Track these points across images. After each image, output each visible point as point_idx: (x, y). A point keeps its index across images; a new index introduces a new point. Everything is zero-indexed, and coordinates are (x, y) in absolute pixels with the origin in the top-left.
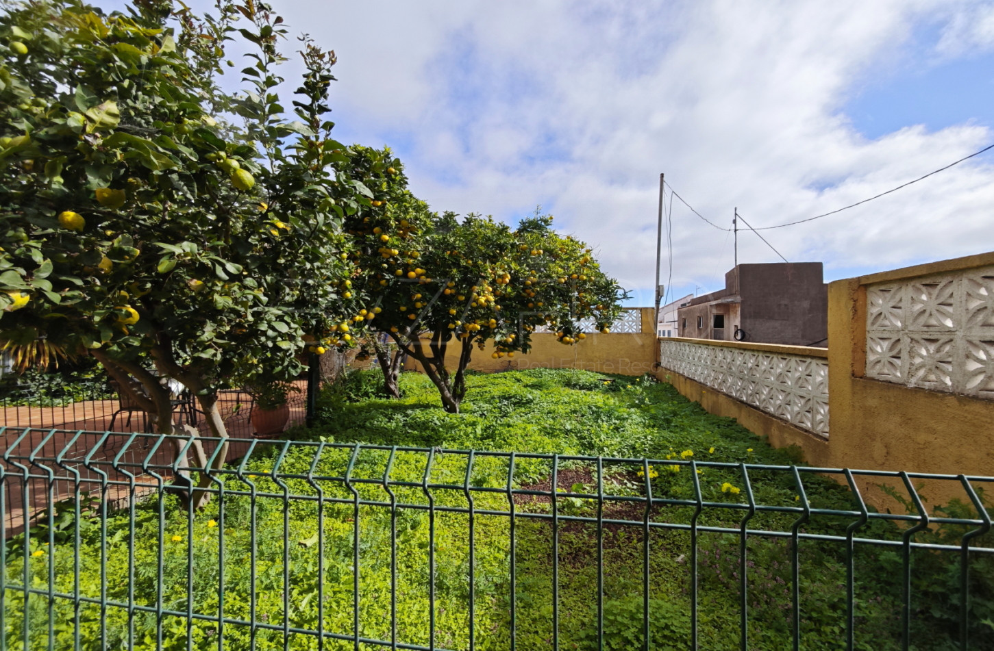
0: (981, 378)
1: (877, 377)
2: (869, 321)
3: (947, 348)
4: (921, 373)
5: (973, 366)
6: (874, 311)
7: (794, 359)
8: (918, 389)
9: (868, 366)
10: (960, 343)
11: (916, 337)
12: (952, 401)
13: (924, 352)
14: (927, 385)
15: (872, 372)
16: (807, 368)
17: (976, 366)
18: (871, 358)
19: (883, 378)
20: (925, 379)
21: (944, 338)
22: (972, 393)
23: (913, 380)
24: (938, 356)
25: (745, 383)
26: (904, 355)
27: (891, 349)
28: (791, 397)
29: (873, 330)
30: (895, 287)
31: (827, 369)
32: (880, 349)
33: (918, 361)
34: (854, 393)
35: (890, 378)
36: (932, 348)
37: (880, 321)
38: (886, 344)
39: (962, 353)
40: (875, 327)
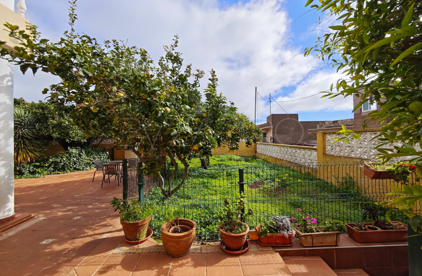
0: (347, 153)
1: (328, 154)
2: (326, 141)
3: (342, 148)
4: (337, 153)
5: (346, 151)
6: (328, 139)
7: (307, 150)
8: (337, 156)
9: (326, 151)
10: (344, 147)
11: (336, 145)
12: (343, 158)
13: (338, 148)
14: (338, 155)
15: (327, 153)
16: (311, 152)
17: (347, 151)
18: (327, 150)
19: (330, 154)
20: (338, 154)
21: (341, 146)
22: (346, 156)
23: (336, 154)
24: (340, 149)
25: (292, 157)
26: (334, 149)
27: (331, 148)
28: (307, 160)
29: (327, 144)
30: (332, 134)
31: (316, 152)
32: (329, 148)
33: (336, 150)
34: (323, 158)
35: (331, 154)
36: (339, 147)
37: (329, 141)
38: (330, 147)
39: (344, 149)
40: (328, 143)
